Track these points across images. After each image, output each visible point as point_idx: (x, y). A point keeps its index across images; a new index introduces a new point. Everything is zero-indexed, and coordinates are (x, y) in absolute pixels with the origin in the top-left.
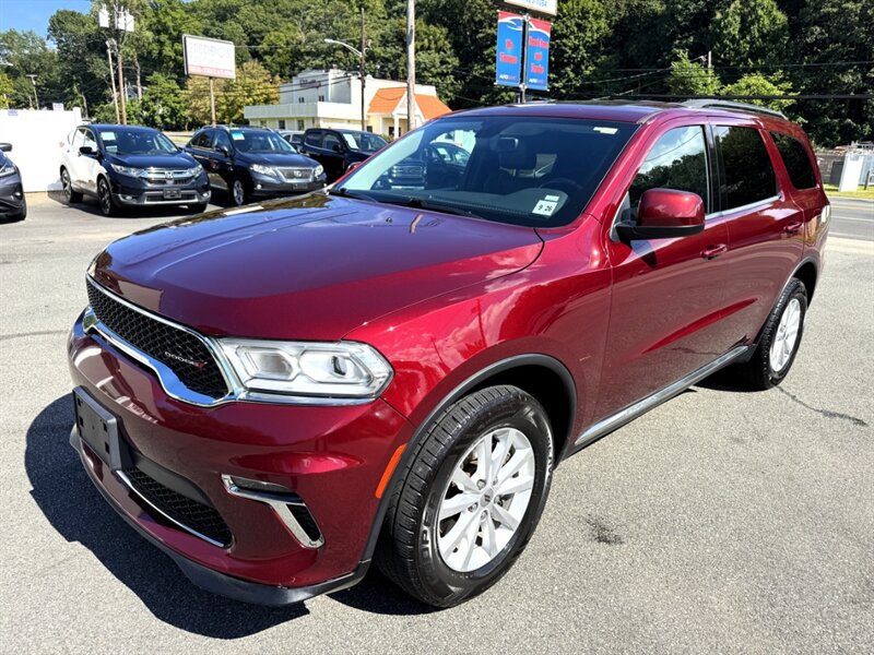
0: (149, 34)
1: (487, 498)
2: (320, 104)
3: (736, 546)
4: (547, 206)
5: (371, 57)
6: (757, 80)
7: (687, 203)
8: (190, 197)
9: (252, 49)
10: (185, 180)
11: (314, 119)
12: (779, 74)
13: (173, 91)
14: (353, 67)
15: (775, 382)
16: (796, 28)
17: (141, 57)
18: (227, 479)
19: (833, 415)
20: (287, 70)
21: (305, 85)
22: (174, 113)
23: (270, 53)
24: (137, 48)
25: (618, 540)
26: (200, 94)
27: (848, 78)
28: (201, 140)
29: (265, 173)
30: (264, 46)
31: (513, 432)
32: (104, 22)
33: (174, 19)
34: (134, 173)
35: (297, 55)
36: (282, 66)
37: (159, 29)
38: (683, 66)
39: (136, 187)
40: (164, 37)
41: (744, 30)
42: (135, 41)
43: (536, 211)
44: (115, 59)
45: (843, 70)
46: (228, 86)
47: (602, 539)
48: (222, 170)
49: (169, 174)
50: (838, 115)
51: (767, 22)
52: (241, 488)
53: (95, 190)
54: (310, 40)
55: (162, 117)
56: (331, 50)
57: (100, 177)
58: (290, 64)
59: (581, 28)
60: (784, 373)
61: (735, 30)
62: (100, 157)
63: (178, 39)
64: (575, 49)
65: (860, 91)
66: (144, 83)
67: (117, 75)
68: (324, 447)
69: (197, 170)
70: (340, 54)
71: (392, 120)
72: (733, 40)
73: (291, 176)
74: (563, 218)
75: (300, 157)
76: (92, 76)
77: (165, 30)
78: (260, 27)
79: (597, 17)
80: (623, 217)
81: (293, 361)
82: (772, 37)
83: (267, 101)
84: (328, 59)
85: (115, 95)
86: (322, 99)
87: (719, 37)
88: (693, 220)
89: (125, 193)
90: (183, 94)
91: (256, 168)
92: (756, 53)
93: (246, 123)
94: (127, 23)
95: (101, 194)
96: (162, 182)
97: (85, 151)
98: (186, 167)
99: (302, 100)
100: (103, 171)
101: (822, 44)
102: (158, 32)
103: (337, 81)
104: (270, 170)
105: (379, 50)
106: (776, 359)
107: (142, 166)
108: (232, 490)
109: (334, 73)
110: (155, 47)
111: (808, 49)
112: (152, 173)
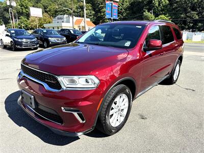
0: (19, 7)
1: (119, 110)
2: (62, 23)
3: (171, 118)
4: (128, 44)
5: (74, 12)
6: (163, 16)
7: (158, 42)
8: (34, 46)
9: (45, 10)
10: (33, 42)
11: (61, 27)
12: (168, 15)
13: (26, 21)
14: (70, 14)
15: (175, 83)
16: (171, 4)
17: (17, 12)
18: (63, 108)
19: (187, 89)
20: (54, 15)
21: (58, 19)
22: (26, 26)
23: (49, 11)
24: (17, 10)
25: (146, 118)
26: (33, 21)
27: (182, 16)
28: (35, 32)
29: (52, 40)
30: (48, 9)
31: (124, 95)
32: (8, 4)
33: (25, 3)
34: (20, 40)
35: (56, 12)
36: (53, 14)
37: (22, 6)
38: (146, 13)
39: (20, 44)
40: (23, 8)
41: (159, 5)
42: (16, 8)
43: (125, 45)
44: (11, 13)
45: (181, 14)
46: (40, 19)
47: (142, 118)
48: (41, 39)
49: (28, 40)
50: (180, 24)
51: (164, 3)
52: (66, 110)
53: (10, 45)
54: (59, 8)
55: (24, 27)
56: (64, 11)
57: (11, 41)
58: (55, 14)
59: (123, 4)
60: (176, 80)
61: (157, 5)
62: (11, 37)
63: (27, 8)
64: (122, 9)
65: (185, 18)
66: (18, 19)
67: (12, 17)
68: (86, 99)
69: (35, 39)
70: (67, 11)
71: (80, 27)
72: (157, 7)
73: (58, 40)
74: (131, 47)
75: (60, 36)
76: (5, 17)
77: (23, 6)
78: (47, 5)
79: (126, 2)
80: (144, 46)
81: (77, 80)
82: (165, 6)
83: (49, 23)
84: (64, 12)
85: (11, 22)
86: (63, 22)
87: (154, 6)
88: (160, 46)
89: (18, 45)
90: (28, 22)
91: (50, 38)
92: (162, 10)
93: (45, 28)
94: (14, 4)
95: (12, 46)
96: (27, 42)
97: (7, 35)
98: (33, 39)
99: (58, 22)
100: (12, 40)
101: (176, 8)
102: (21, 6)
103: (67, 18)
104: (53, 39)
105: (76, 10)
106: (175, 77)
107: (22, 39)
108: (64, 111)
109: (66, 16)
110: (21, 10)
111: (173, 9)
112: (24, 40)
